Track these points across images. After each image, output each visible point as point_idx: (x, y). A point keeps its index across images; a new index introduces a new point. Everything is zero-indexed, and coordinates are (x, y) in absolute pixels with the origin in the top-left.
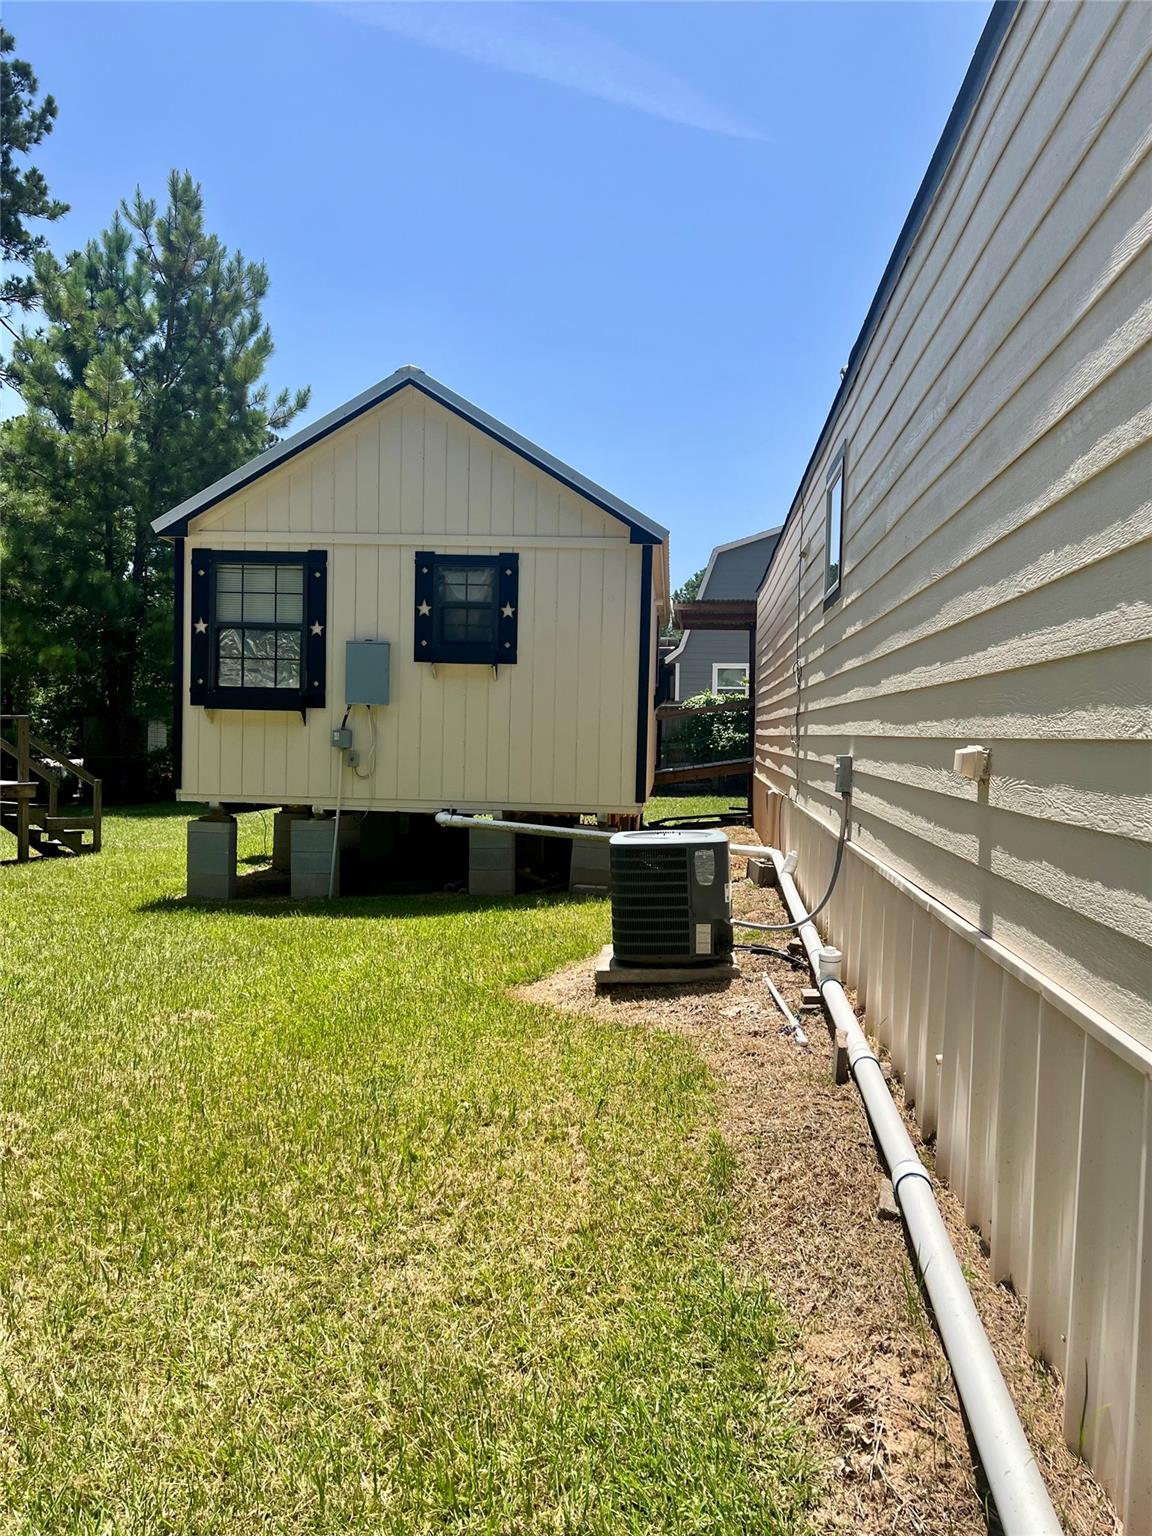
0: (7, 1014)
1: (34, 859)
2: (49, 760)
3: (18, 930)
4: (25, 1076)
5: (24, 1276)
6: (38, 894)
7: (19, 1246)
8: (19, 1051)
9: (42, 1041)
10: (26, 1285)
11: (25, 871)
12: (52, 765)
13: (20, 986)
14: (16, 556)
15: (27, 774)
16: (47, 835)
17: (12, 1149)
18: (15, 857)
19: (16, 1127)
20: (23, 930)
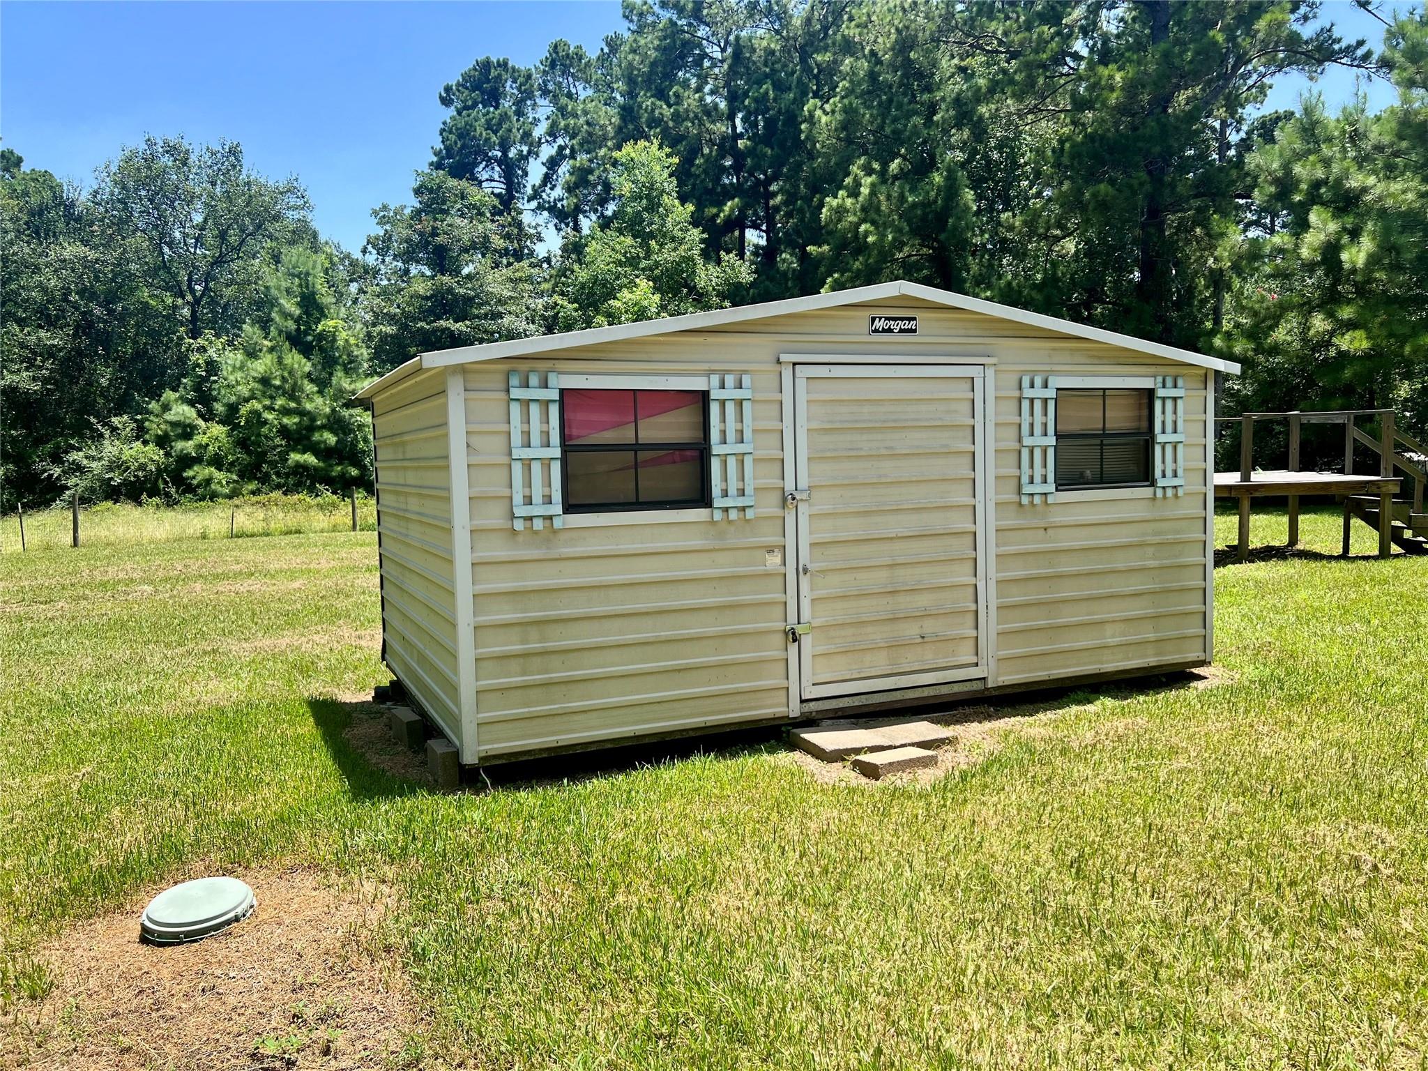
0: (1370, 716)
1: (1397, 556)
2: (1413, 454)
3: (1380, 629)
4: (1392, 788)
5: (1394, 1016)
6: (1402, 592)
7: (1388, 979)
8: (1384, 759)
9: (1410, 753)
10: (1396, 1027)
11: (1386, 567)
12: (1416, 459)
13: (1384, 689)
14: (1383, 248)
15: (1391, 468)
16: (1411, 532)
17: (1379, 865)
18: (1376, 552)
19: (1383, 842)
20: (1385, 629)
